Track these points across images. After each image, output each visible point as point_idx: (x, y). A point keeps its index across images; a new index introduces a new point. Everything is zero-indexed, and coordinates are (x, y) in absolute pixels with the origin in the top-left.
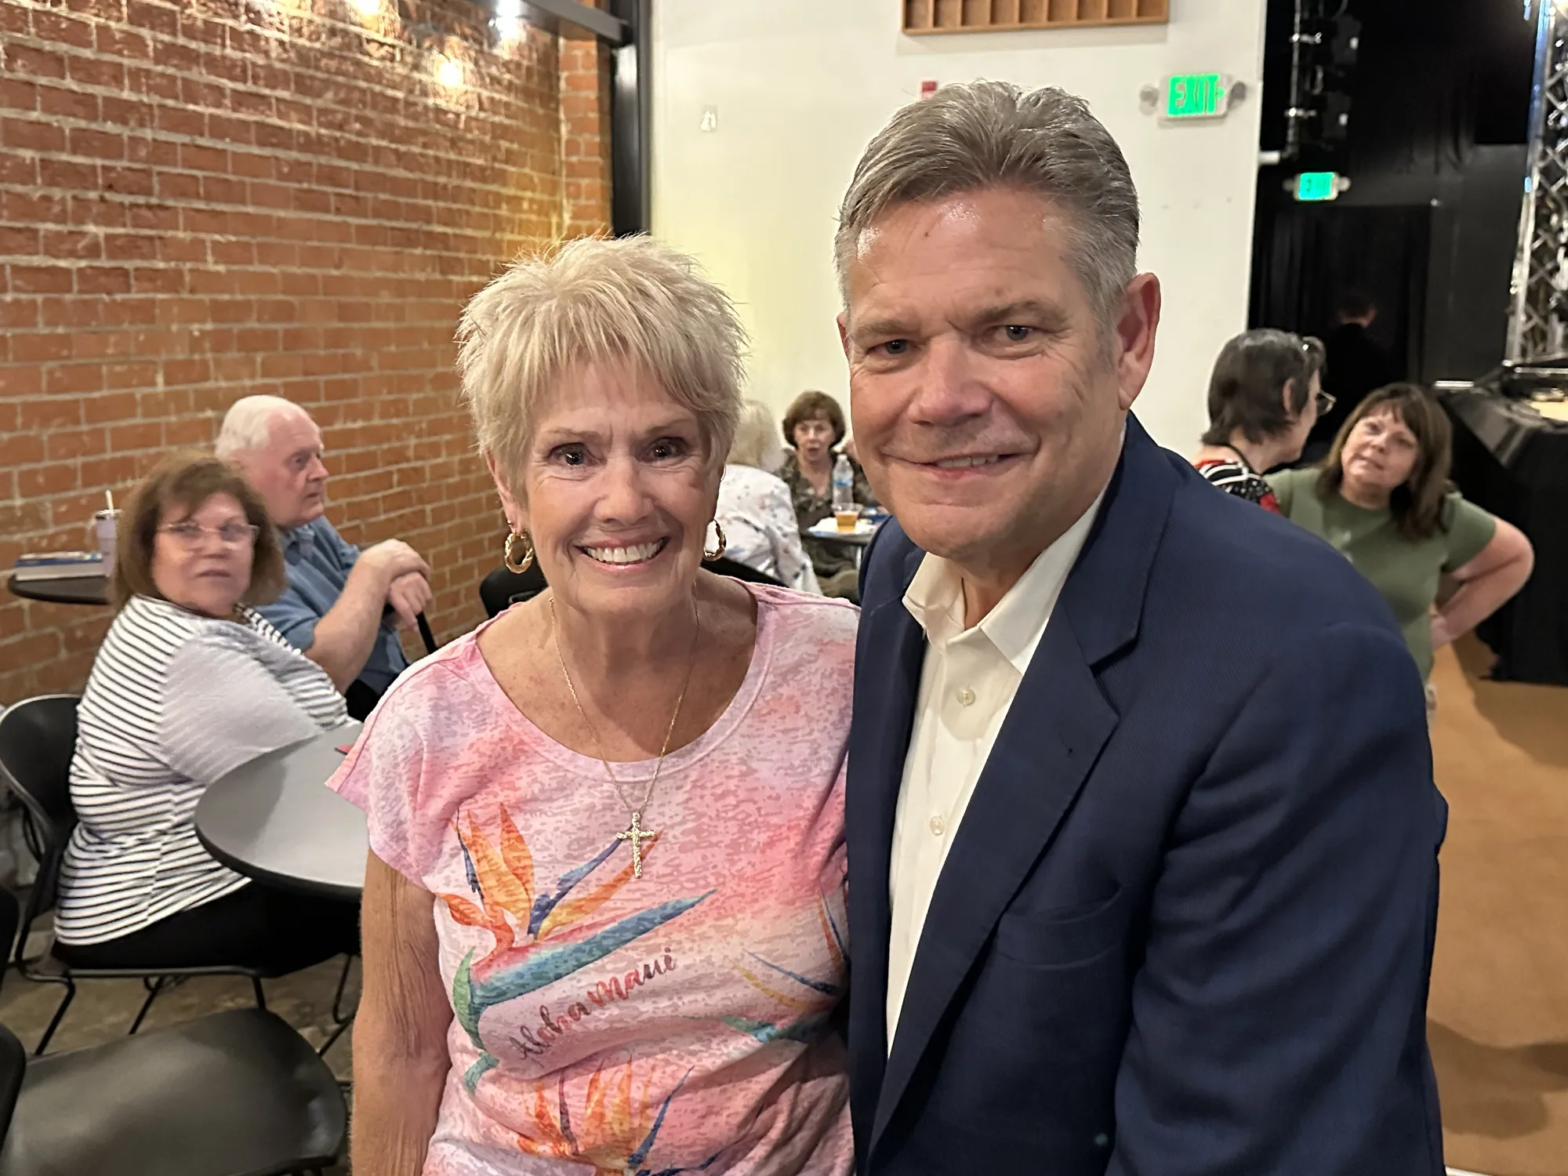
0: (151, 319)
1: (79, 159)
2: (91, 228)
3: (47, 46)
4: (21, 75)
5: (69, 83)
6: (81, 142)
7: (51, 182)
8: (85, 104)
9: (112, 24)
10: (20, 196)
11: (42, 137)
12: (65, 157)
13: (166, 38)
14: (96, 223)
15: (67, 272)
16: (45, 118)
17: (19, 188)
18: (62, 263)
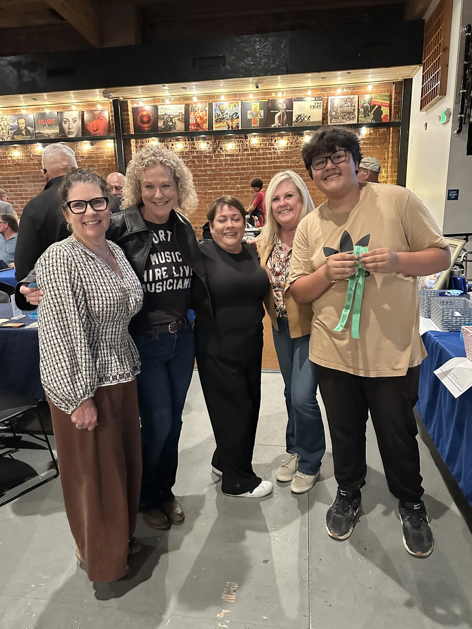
0: (249, 197)
1: (236, 177)
2: (238, 185)
3: (231, 163)
4: (227, 167)
5: (235, 167)
6: (236, 174)
7: (231, 180)
8: (238, 169)
9: (243, 157)
10: (226, 183)
11: (229, 175)
12: (233, 177)
13: (254, 157)
14: (239, 185)
15: (233, 191)
16: (230, 172)
17: (226, 182)
18: (232, 190)
